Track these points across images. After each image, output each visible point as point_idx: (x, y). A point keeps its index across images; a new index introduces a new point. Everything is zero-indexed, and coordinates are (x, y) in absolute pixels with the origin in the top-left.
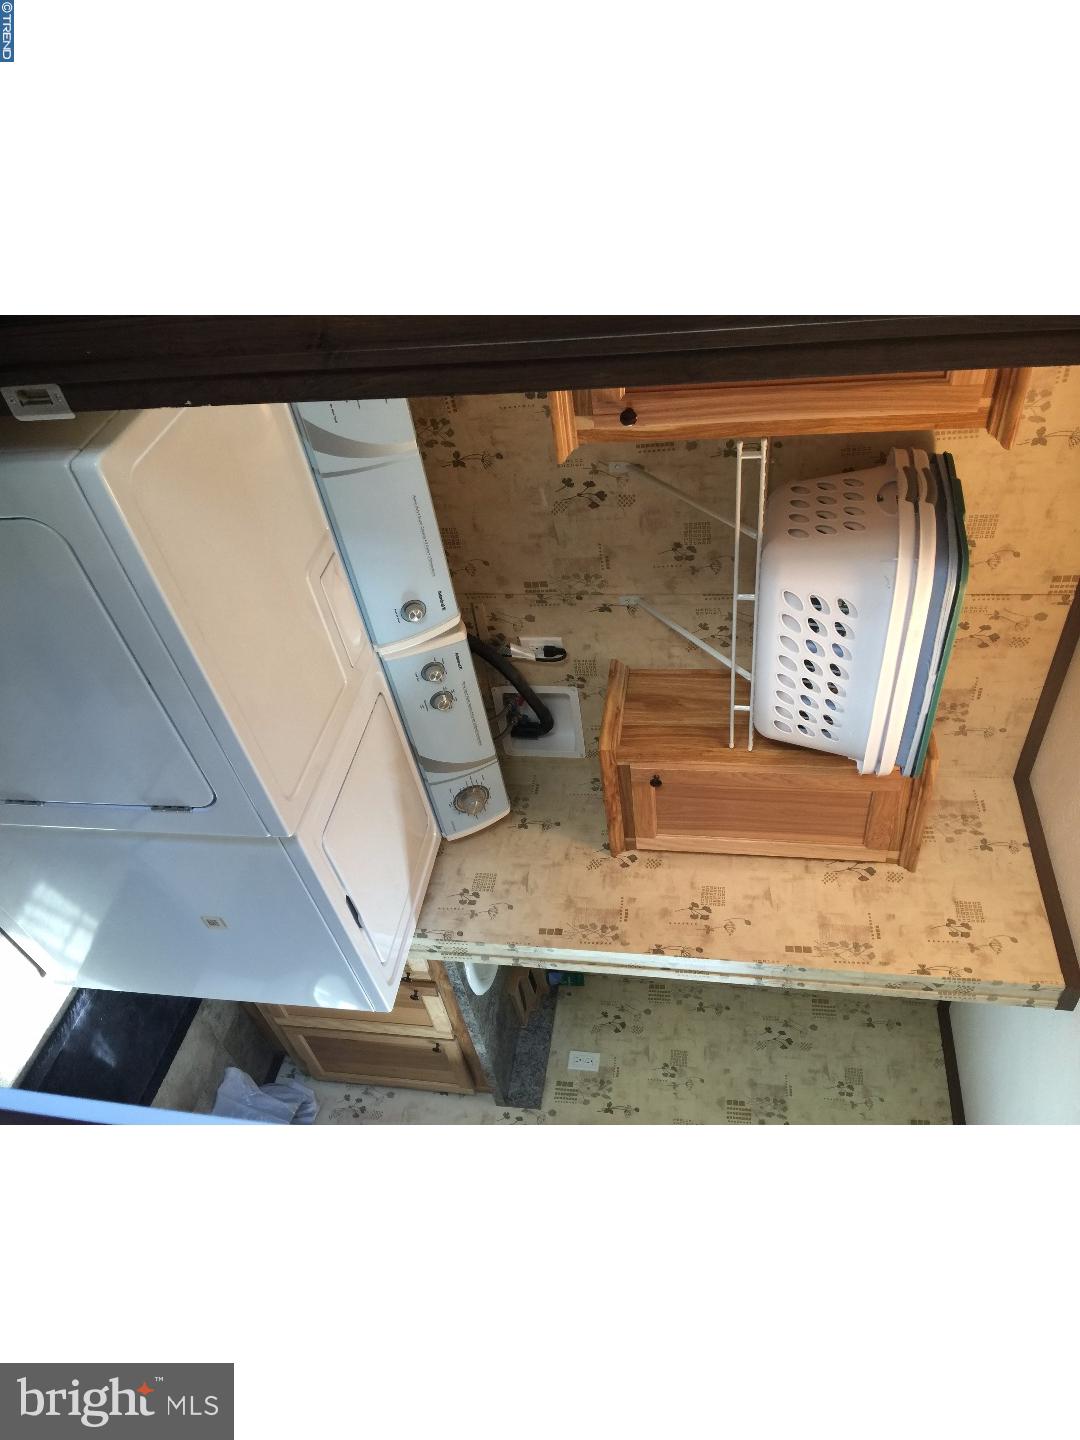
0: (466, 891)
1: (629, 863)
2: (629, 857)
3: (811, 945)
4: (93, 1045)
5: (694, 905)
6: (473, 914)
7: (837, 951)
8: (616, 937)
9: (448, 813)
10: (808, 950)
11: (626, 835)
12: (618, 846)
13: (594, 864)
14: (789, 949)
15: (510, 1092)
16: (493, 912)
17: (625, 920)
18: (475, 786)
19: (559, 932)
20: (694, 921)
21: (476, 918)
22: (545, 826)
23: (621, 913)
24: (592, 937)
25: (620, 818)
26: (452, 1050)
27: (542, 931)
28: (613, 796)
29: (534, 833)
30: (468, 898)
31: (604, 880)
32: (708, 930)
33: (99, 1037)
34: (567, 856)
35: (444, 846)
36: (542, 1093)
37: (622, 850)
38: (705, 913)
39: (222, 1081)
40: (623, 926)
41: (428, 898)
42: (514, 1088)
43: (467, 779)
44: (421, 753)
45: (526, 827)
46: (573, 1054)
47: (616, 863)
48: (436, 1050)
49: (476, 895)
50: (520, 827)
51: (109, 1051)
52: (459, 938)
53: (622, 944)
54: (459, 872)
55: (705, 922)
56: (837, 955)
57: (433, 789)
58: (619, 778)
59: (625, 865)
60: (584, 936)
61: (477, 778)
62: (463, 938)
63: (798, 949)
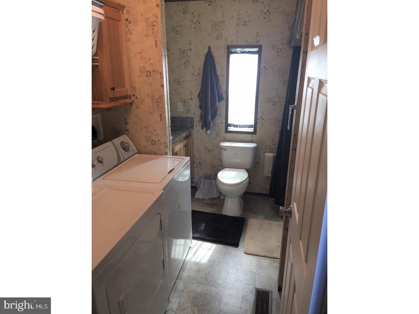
0: (152, 144)
1: (135, 96)
2: (134, 97)
3: (154, 39)
4: (202, 230)
5: (146, 75)
6: (159, 140)
7: (155, 31)
8: (160, 99)
9: (130, 153)
10: (156, 41)
11: (127, 98)
12: (131, 100)
13: (138, 107)
14: (156, 47)
15: (191, 126)
16: (157, 135)
17: (154, 96)
18: (121, 146)
19: (161, 115)
20: (152, 76)
21: (160, 139)
22: (127, 124)
23: (152, 98)
24: (161, 105)
25: (123, 100)
26: (185, 142)
27: (161, 120)
28: (118, 103)
29: (129, 127)
30: (154, 143)
31: (143, 104)
32: (154, 71)
33: (200, 229)
34: (136, 116)
35: (139, 152)
36: (190, 117)
37: (131, 99)
38: (149, 72)
39: (199, 198)
40: (156, 97)
41: (155, 154)
42: (190, 125)
43: (120, 149)
44: (116, 164)
45: (128, 129)
46: (179, 110)
47: (136, 101)
48: (185, 146)
49: (152, 141)
50: (128, 131)
51: (202, 226)
52: (166, 144)
53: (162, 96)
54: (146, 147)
55: (152, 72)
56: (156, 32)
57: (125, 158)
58: (113, 101)
59: (136, 98)
60: (161, 108)
61: (119, 146)
62: (166, 142)
63: (156, 44)
